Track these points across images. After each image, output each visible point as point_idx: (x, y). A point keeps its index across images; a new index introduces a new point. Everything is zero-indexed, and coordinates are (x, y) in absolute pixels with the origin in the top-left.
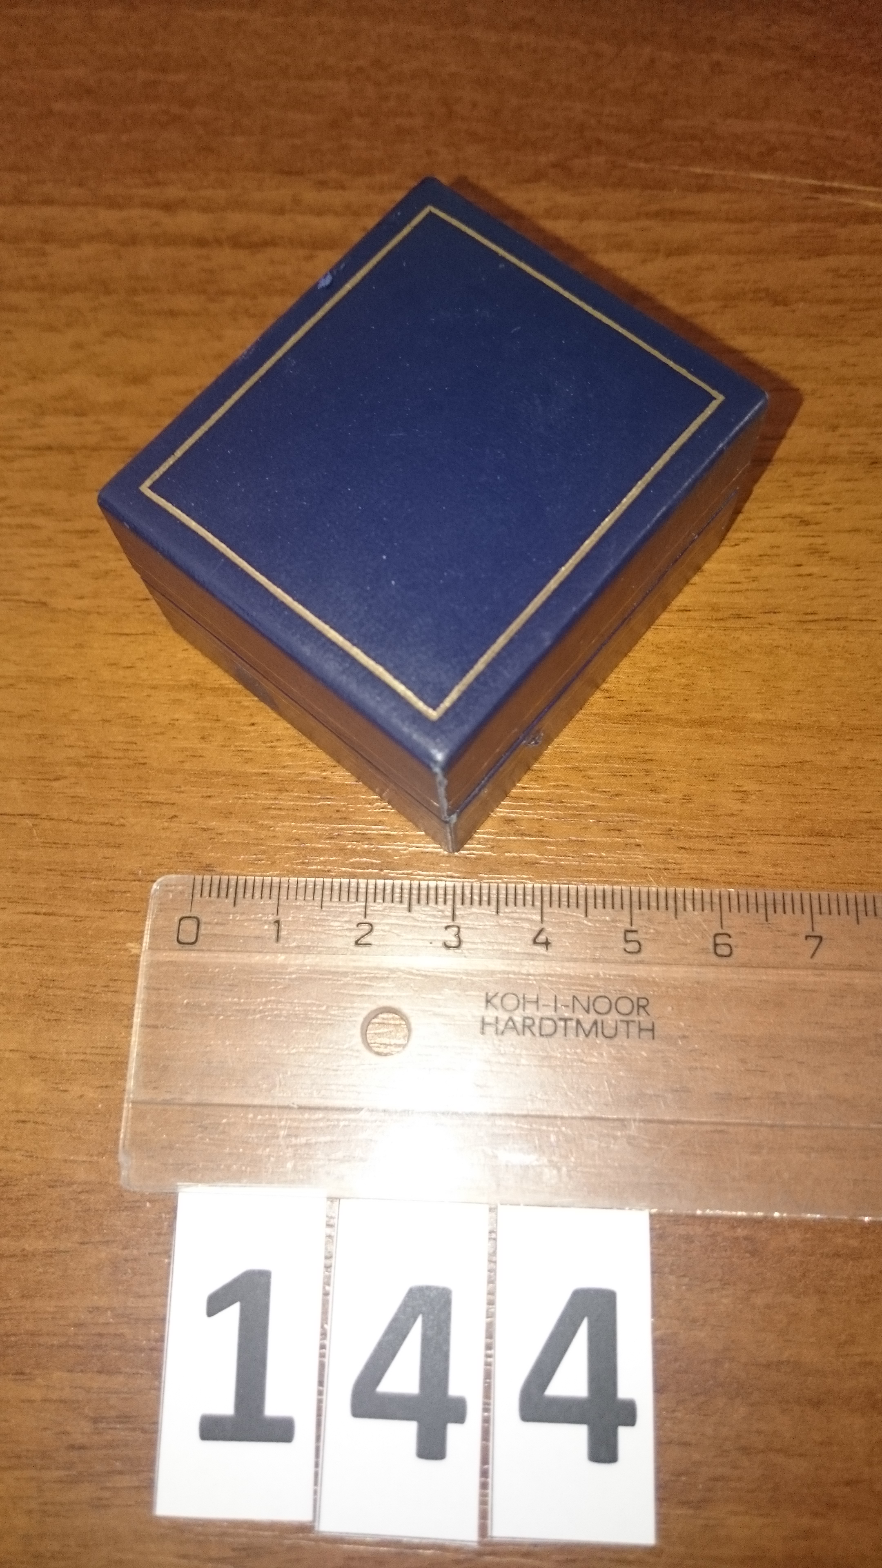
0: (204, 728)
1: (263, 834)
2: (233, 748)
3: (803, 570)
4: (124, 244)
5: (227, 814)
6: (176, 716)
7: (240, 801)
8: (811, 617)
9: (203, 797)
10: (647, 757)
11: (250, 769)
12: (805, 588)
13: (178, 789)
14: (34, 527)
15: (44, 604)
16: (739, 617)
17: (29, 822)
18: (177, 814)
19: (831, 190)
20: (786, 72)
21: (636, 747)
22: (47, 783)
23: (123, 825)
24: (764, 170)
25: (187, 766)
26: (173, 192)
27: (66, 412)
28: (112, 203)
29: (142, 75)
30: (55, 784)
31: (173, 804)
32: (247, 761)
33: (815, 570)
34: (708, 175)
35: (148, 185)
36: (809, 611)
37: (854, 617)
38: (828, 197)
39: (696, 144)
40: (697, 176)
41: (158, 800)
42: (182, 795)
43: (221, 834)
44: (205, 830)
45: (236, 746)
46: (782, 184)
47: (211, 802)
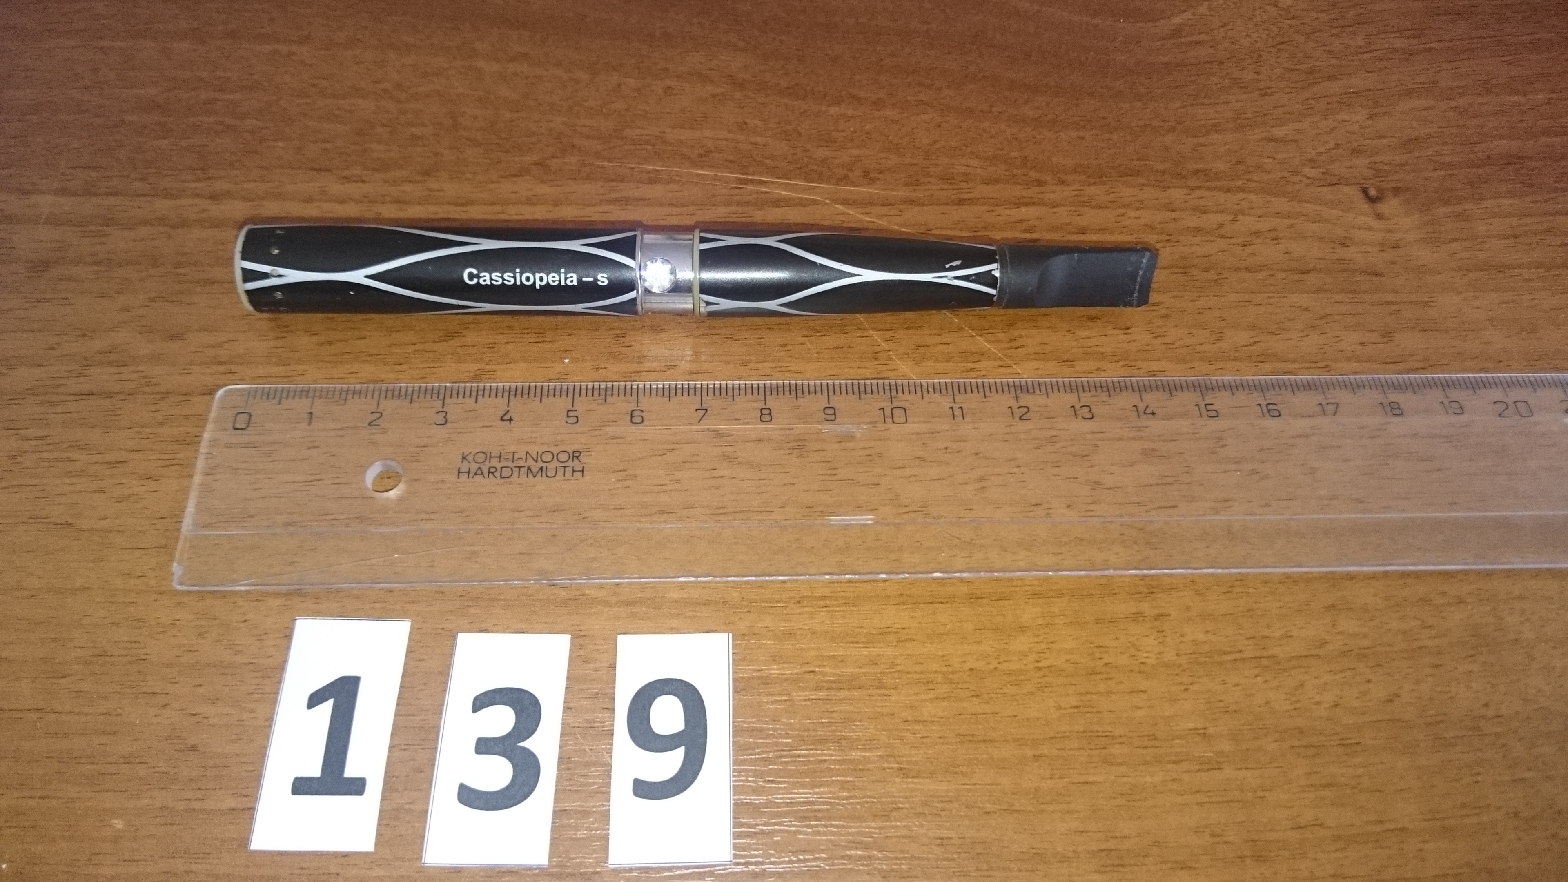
3: (716, 473)
4: (174, 227)
8: (721, 511)
12: (717, 488)
14: (69, 460)
15: (71, 525)
16: (663, 512)
17: (34, 716)
19: (752, 182)
20: (722, 94)
22: (55, 681)
23: (120, 715)
24: (702, 168)
25: (183, 660)
26: (221, 186)
27: (110, 364)
28: (167, 194)
29: (204, 95)
30: (62, 681)
31: (168, 693)
33: (726, 473)
34: (657, 171)
35: (199, 180)
36: (720, 506)
37: (755, 509)
38: (750, 187)
39: (649, 147)
40: (649, 172)
41: (155, 690)
42: (176, 685)
43: (207, 718)
44: (193, 715)
45: (228, 641)
46: (715, 178)
47: (201, 690)
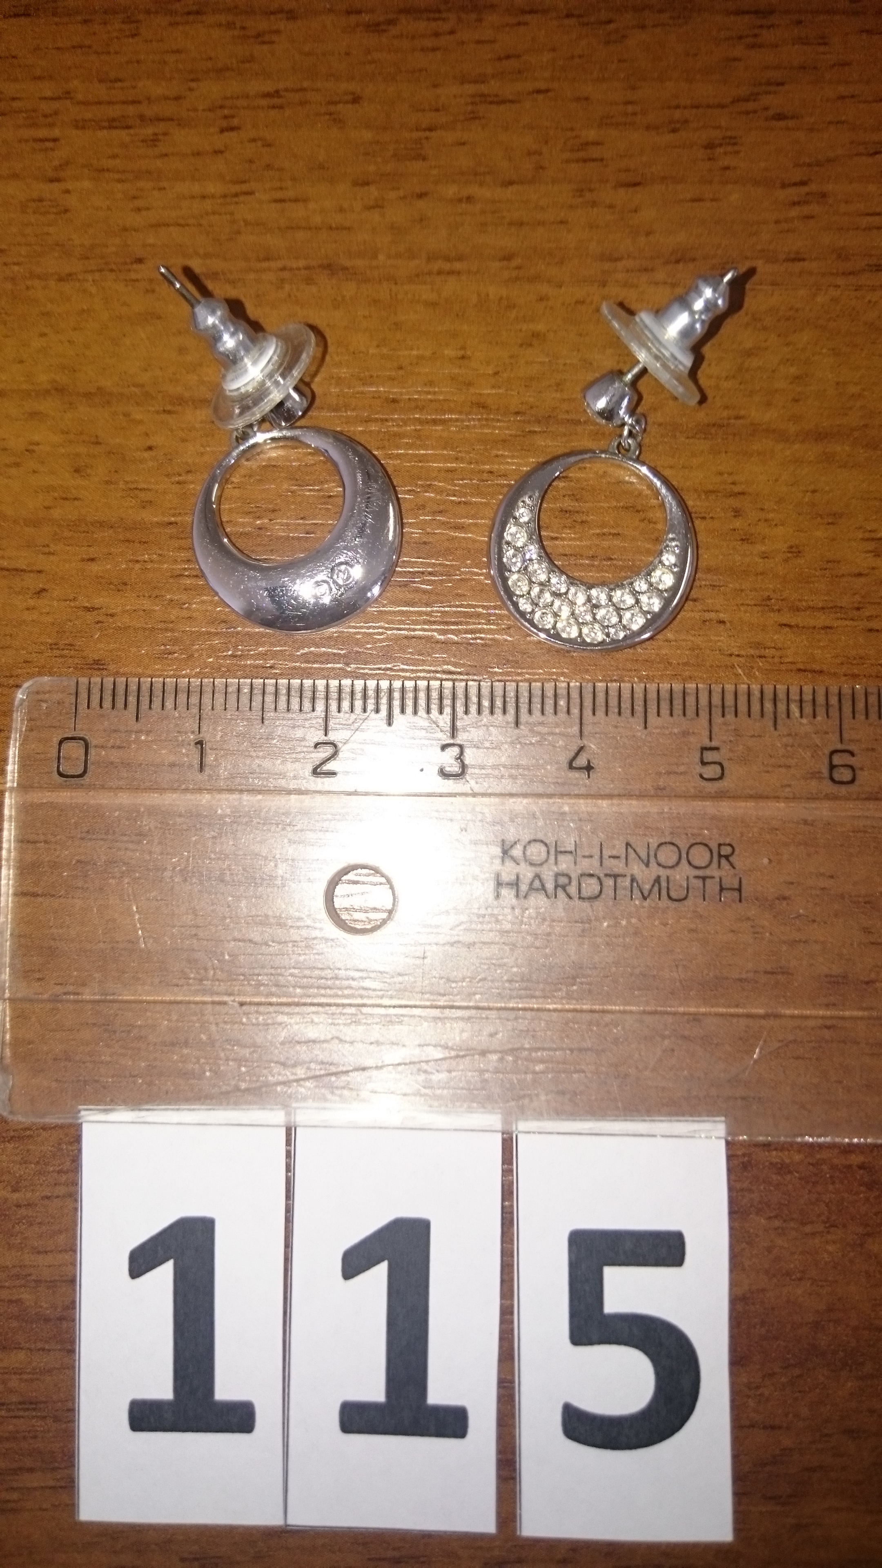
0: (78, 455)
1: (174, 613)
2: (122, 485)
5: (121, 586)
6: (36, 438)
7: (138, 566)
9: (83, 560)
10: (736, 489)
11: (149, 516)
13: (46, 550)
18: (46, 587)
21: (721, 474)
25: (56, 513)
31: (40, 572)
32: (146, 504)
42: (52, 558)
43: (112, 615)
44: (88, 609)
45: (127, 482)
47: (95, 568)
